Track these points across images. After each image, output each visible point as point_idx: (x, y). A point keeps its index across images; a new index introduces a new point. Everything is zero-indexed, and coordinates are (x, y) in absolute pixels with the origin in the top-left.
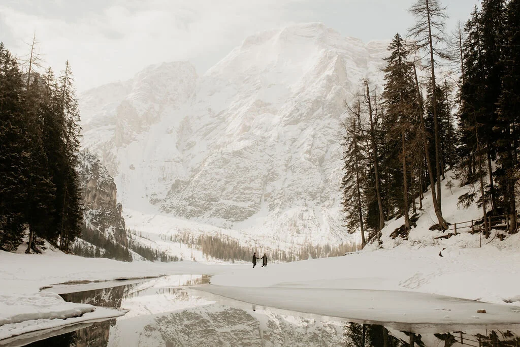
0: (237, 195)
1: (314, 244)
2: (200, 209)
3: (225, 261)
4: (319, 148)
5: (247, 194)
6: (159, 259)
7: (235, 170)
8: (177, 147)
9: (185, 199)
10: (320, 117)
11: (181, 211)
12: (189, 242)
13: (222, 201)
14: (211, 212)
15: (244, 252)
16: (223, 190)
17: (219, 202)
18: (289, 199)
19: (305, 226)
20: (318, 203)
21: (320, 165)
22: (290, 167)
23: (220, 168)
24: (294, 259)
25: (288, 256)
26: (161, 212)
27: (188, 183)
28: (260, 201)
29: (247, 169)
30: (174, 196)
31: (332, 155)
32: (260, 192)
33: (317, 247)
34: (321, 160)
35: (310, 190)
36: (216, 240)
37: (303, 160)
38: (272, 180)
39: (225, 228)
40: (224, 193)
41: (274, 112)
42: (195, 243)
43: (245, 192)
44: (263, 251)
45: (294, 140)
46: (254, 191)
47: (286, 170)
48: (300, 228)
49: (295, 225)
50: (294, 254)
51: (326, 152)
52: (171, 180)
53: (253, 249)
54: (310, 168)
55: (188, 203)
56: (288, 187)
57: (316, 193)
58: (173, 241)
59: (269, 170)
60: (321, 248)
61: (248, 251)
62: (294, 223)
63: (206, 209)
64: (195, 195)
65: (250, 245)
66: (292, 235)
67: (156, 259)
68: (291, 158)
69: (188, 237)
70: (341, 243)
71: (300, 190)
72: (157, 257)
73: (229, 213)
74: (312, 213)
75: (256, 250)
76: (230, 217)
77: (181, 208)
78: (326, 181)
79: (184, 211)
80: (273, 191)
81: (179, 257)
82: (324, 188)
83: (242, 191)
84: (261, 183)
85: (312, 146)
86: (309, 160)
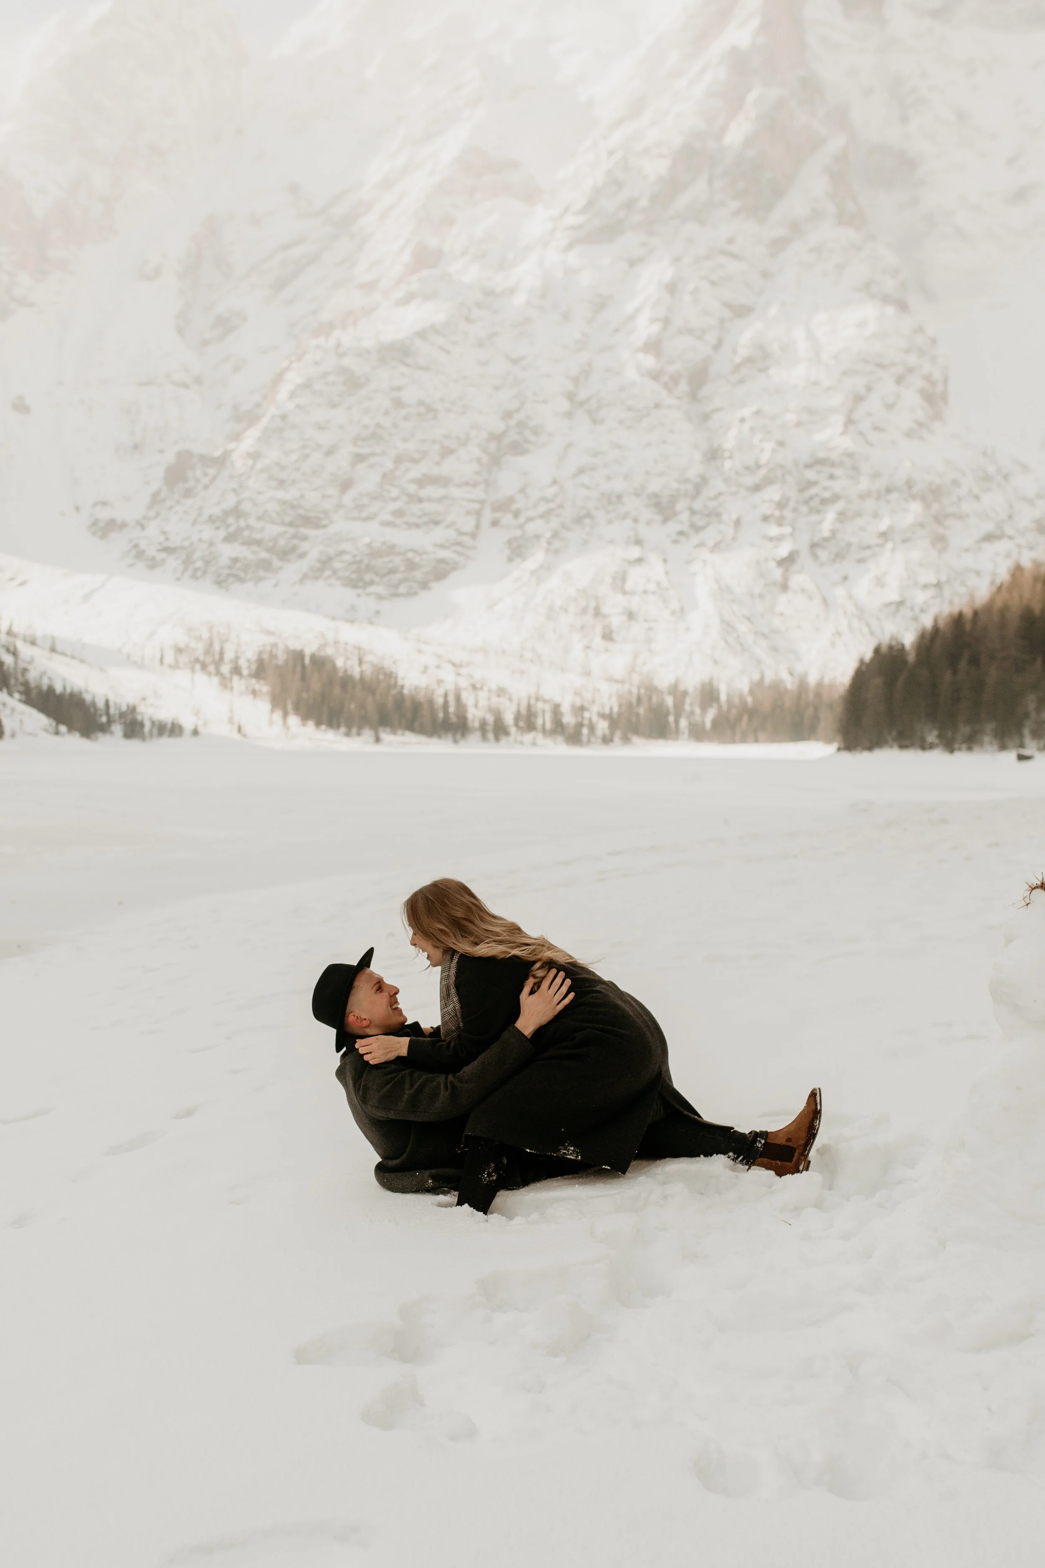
0: (394, 506)
1: (663, 681)
2: (264, 555)
3: (348, 734)
4: (690, 331)
5: (429, 500)
6: (118, 729)
7: (387, 413)
8: (180, 331)
9: (211, 519)
10: (699, 214)
11: (199, 564)
12: (226, 669)
13: (340, 525)
14: (303, 565)
15: (417, 707)
16: (346, 485)
17: (332, 529)
18: (579, 520)
19: (631, 616)
20: (681, 533)
21: (693, 396)
22: (582, 404)
23: (334, 406)
24: (592, 728)
25: (568, 719)
26: (131, 565)
27: (221, 461)
28: (478, 526)
29: (428, 410)
30: (171, 508)
31: (738, 360)
32: (478, 493)
33: (674, 690)
34: (698, 378)
35: (655, 486)
36: (320, 663)
37: (632, 375)
38: (518, 449)
39: (352, 621)
40: (348, 498)
41: (531, 195)
42: (245, 672)
43: (423, 493)
44: (483, 703)
45: (601, 303)
46: (455, 492)
47: (569, 415)
48: (616, 621)
49: (597, 612)
50: (591, 714)
51: (717, 347)
52: (161, 451)
53: (446, 695)
54: (657, 406)
55: (222, 533)
56: (575, 476)
57: (674, 499)
58: (171, 666)
59: (508, 415)
60: (685, 693)
61: (431, 702)
62: (593, 604)
63: (285, 554)
64: (246, 506)
65: (440, 682)
66: (588, 647)
67: (104, 729)
68: (588, 370)
69: (222, 653)
70: (756, 677)
71: (619, 485)
72: (110, 722)
73: (368, 568)
74: (656, 569)
75: (458, 698)
76: (371, 583)
77: (198, 554)
78: (713, 455)
79: (207, 563)
80: (522, 491)
81: (188, 723)
82: (702, 482)
83: (412, 488)
84: (479, 460)
85: (666, 322)
86: (655, 376)
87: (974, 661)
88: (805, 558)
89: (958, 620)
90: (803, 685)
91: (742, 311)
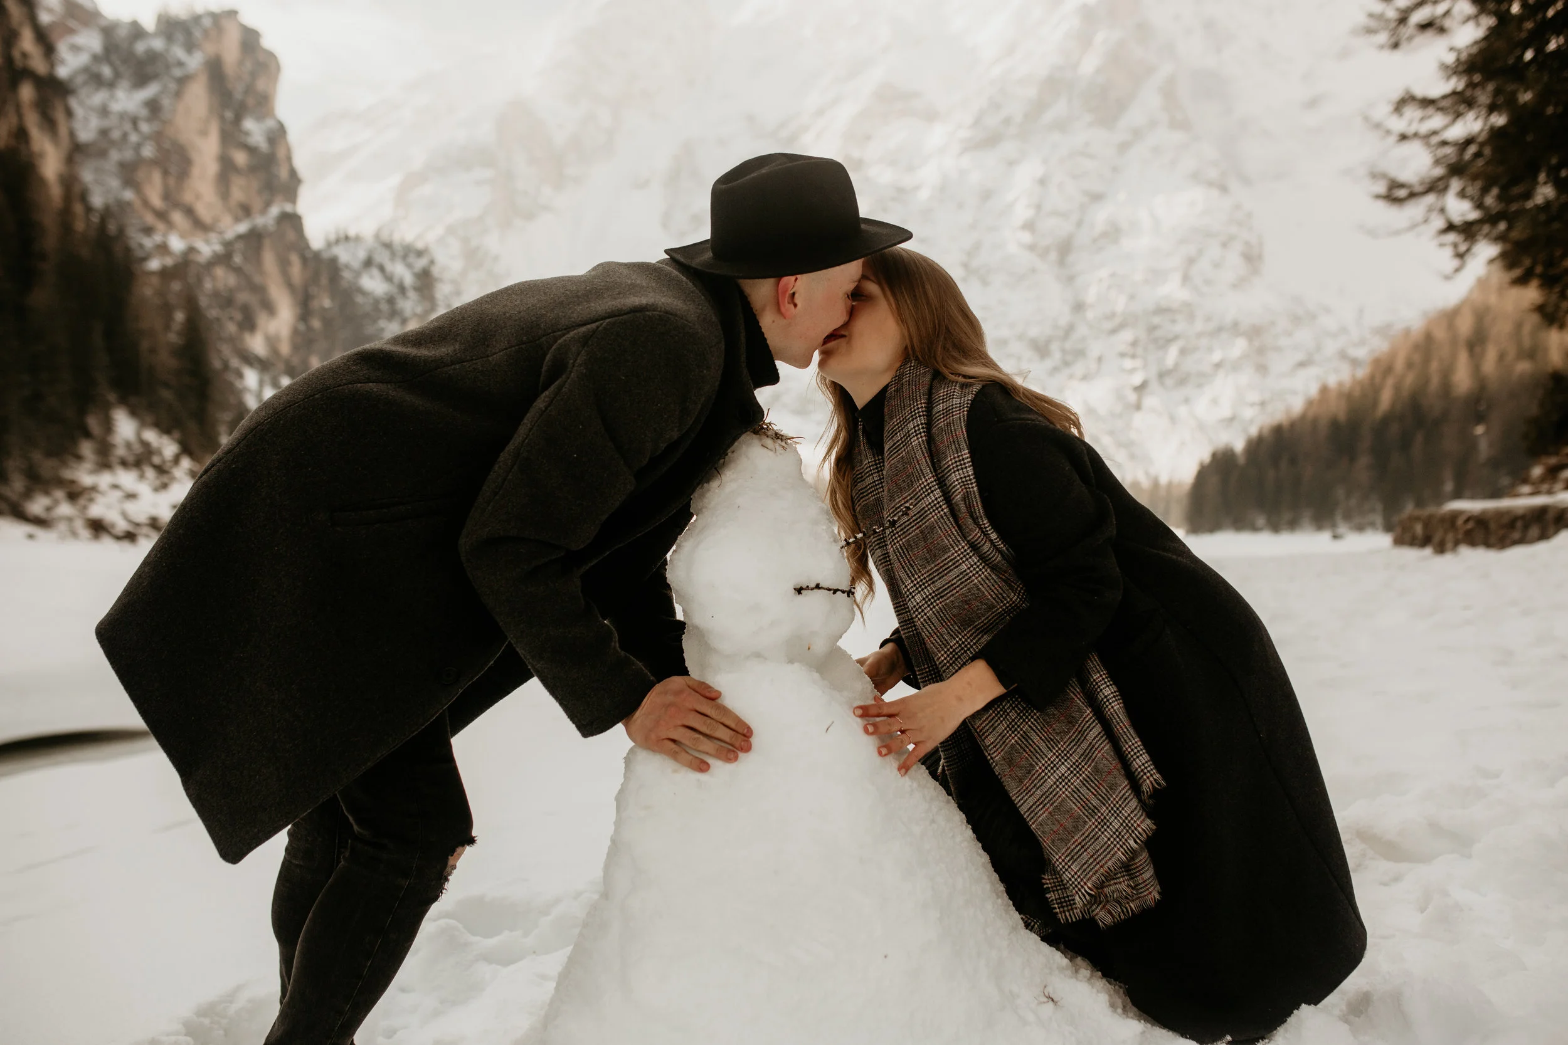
4: (1057, 214)
10: (1061, 126)
21: (1062, 262)
31: (1095, 234)
34: (1065, 249)
35: (1034, 332)
37: (1013, 248)
41: (931, 116)
45: (986, 195)
51: (1079, 224)
54: (1033, 271)
57: (1048, 341)
68: (977, 247)
78: (1079, 307)
82: (1070, 329)
85: (1039, 207)
86: (1032, 248)
87: (1293, 461)
88: (1154, 385)
89: (1278, 430)
90: (1156, 484)
91: (1097, 197)
